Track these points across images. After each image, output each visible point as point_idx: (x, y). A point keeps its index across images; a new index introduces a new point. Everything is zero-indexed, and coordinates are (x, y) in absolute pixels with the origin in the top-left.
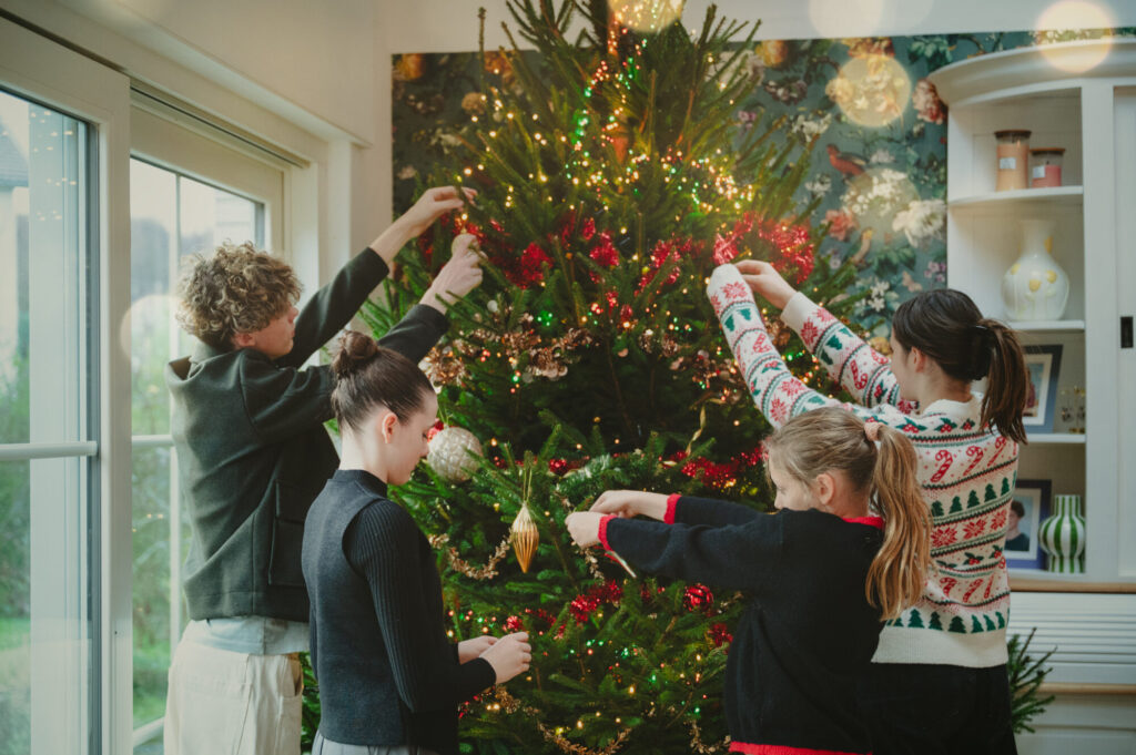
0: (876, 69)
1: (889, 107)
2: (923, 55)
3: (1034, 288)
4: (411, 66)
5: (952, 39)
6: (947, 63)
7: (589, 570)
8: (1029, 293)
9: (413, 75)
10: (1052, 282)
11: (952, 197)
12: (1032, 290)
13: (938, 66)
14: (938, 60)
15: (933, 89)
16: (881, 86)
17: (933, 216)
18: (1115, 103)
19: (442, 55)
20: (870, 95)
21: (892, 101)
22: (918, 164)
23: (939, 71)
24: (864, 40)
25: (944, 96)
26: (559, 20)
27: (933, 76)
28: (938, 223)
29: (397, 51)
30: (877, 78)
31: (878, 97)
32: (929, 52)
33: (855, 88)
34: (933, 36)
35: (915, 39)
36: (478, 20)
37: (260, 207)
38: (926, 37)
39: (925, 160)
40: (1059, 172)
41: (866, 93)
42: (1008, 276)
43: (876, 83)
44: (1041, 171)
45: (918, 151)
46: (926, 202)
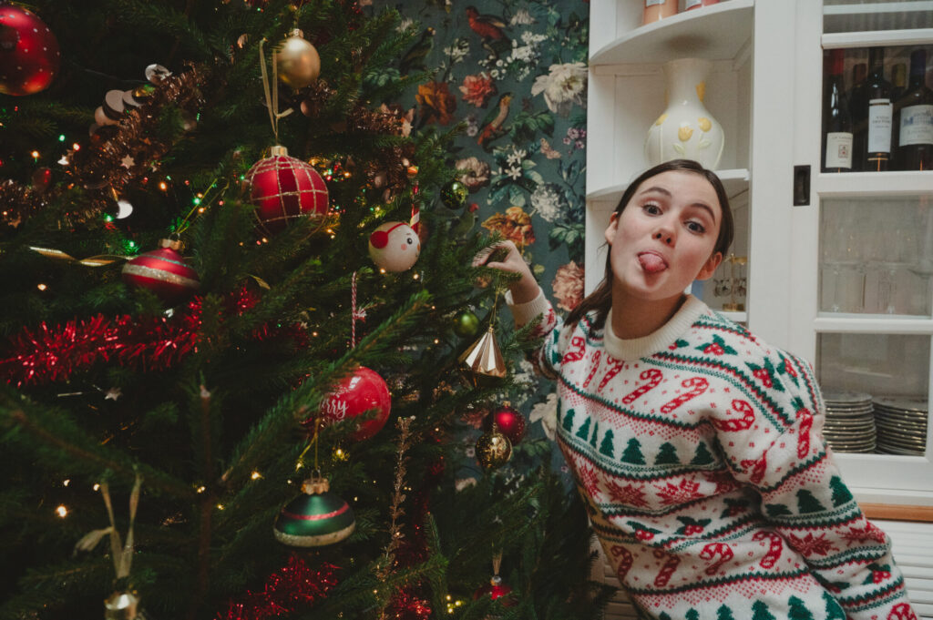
3: (684, 138)
10: (705, 130)
12: (681, 140)
17: (573, 79)
22: (559, 24)
28: (578, 87)
39: (565, 20)
45: (559, 10)
46: (567, 65)
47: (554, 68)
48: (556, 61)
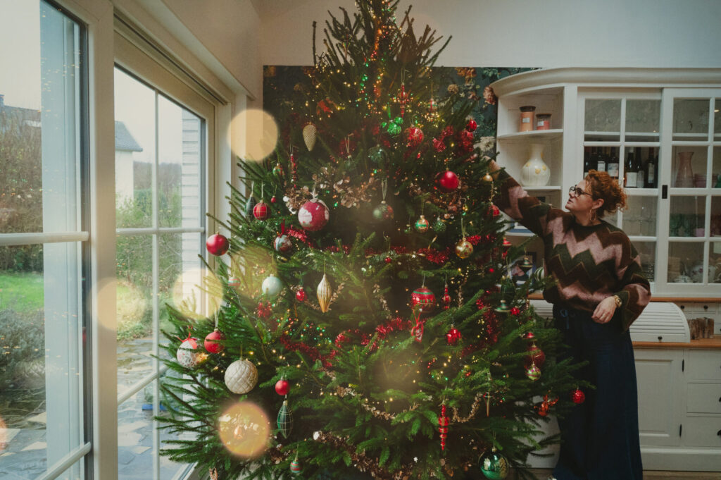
0: (469, 81)
1: (473, 97)
2: (488, 76)
3: (537, 172)
4: (272, 71)
5: (500, 69)
6: (497, 79)
7: (382, 307)
8: (536, 175)
9: (272, 75)
10: (545, 170)
11: (499, 135)
12: (537, 173)
13: (494, 81)
14: (494, 78)
15: (492, 90)
16: (470, 88)
17: (490, 143)
18: (578, 94)
19: (285, 67)
20: (466, 91)
21: (474, 94)
22: (484, 121)
23: (494, 83)
24: (464, 68)
25: (496, 93)
26: (354, 28)
27: (491, 85)
28: (492, 146)
29: (266, 64)
30: (468, 85)
31: (469, 92)
32: (490, 75)
33: (459, 88)
34: (493, 68)
35: (485, 69)
36: (313, 28)
37: (203, 121)
38: (489, 68)
39: (487, 120)
40: (549, 124)
41: (464, 91)
42: (525, 167)
43: (468, 87)
44: (542, 123)
45: (485, 116)
46: (488, 137)
47: (482, 138)
48: (483, 135)
